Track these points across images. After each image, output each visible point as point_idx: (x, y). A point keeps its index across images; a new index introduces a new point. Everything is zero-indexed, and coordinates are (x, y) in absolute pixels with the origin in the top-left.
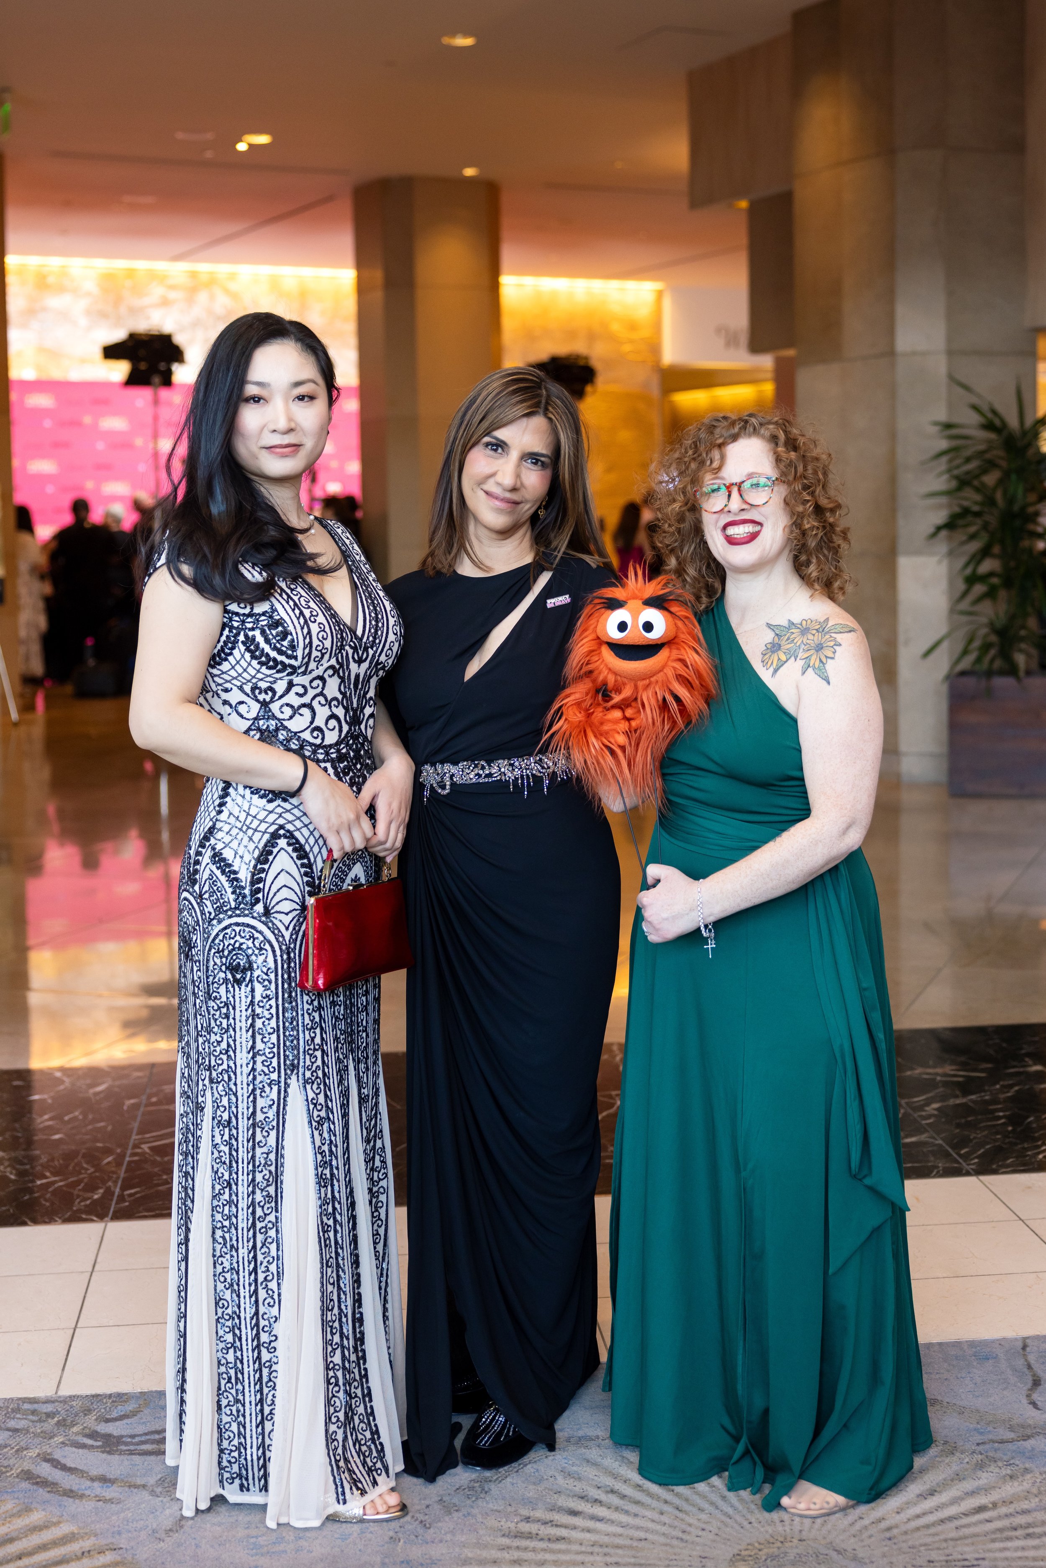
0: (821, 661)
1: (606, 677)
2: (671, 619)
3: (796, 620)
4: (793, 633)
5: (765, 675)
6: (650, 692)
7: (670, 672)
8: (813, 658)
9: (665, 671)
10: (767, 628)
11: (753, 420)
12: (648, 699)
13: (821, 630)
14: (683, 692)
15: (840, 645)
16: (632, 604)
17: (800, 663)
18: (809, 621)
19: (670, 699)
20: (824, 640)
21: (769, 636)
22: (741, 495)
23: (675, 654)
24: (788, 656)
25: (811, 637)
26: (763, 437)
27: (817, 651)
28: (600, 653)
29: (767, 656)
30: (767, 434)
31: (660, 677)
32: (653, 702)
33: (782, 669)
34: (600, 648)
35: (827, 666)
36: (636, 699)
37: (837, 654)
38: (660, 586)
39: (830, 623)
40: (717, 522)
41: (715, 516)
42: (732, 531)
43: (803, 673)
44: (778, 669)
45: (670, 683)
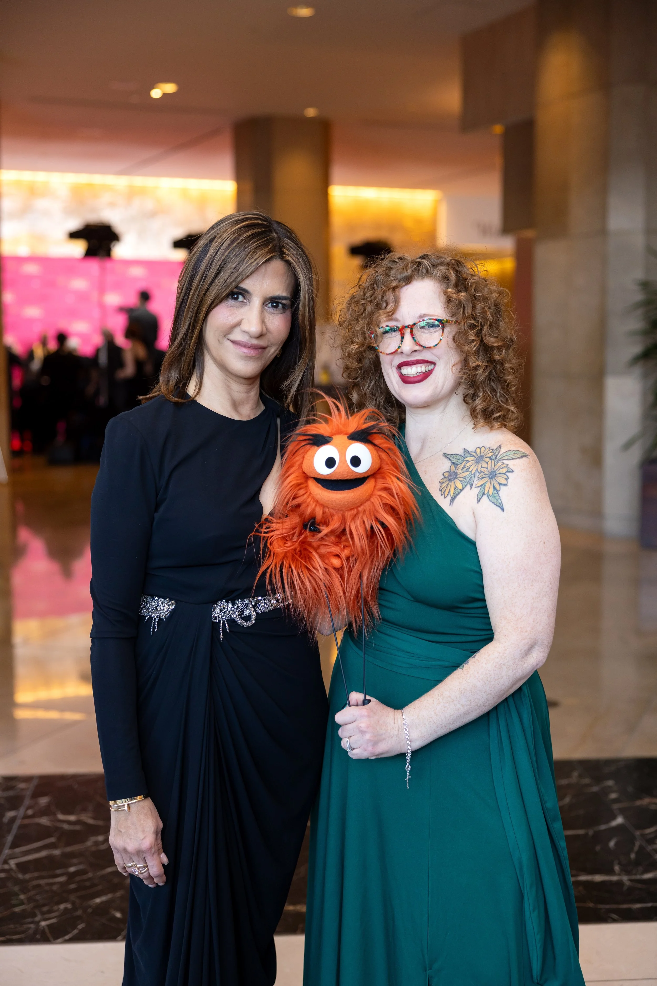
0: (494, 488)
1: (314, 510)
2: (375, 452)
3: (471, 449)
4: (468, 461)
5: (443, 503)
6: (358, 522)
7: (376, 501)
8: (487, 485)
9: (372, 500)
10: (444, 458)
11: (426, 262)
12: (357, 529)
13: (494, 457)
14: (390, 521)
15: (513, 471)
16: (337, 439)
17: (476, 491)
18: (483, 449)
19: (377, 527)
20: (496, 467)
21: (446, 465)
22: (413, 338)
23: (381, 483)
24: (464, 484)
25: (484, 465)
26: (435, 277)
27: (491, 479)
28: (307, 487)
29: (444, 485)
30: (439, 274)
31: (367, 505)
32: (362, 531)
33: (458, 497)
34: (306, 481)
35: (501, 493)
36: (344, 530)
37: (509, 480)
38: (362, 420)
39: (503, 450)
40: (391, 362)
41: (389, 357)
42: (406, 371)
43: (479, 501)
44: (455, 497)
45: (377, 511)
